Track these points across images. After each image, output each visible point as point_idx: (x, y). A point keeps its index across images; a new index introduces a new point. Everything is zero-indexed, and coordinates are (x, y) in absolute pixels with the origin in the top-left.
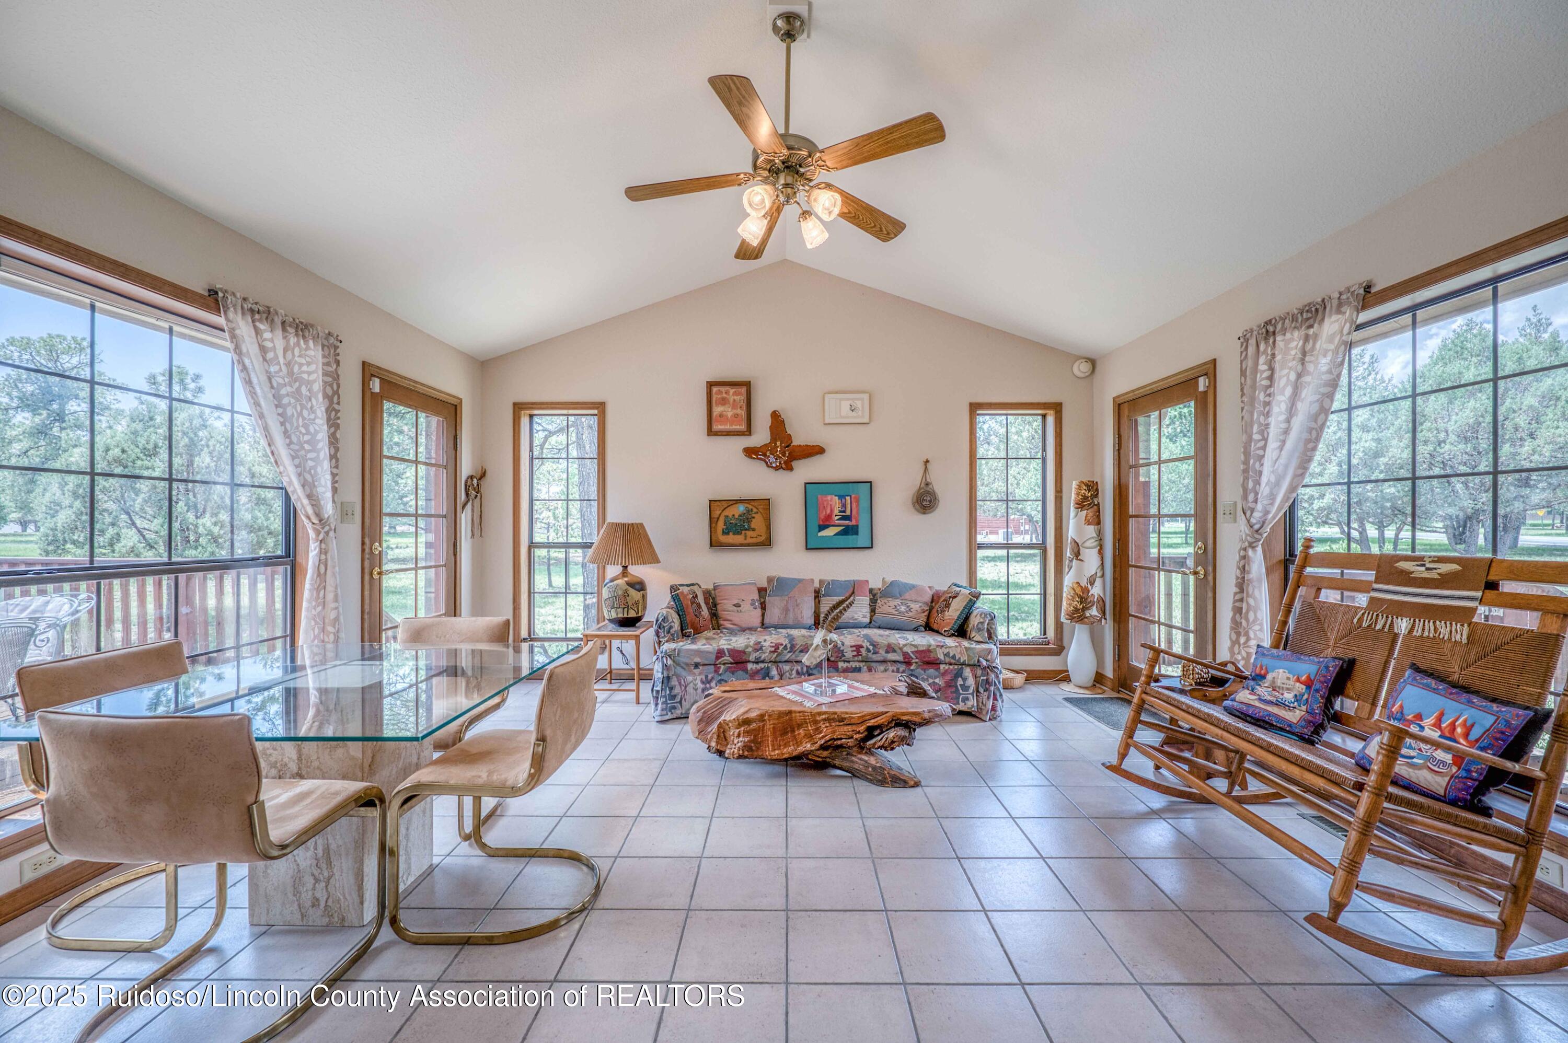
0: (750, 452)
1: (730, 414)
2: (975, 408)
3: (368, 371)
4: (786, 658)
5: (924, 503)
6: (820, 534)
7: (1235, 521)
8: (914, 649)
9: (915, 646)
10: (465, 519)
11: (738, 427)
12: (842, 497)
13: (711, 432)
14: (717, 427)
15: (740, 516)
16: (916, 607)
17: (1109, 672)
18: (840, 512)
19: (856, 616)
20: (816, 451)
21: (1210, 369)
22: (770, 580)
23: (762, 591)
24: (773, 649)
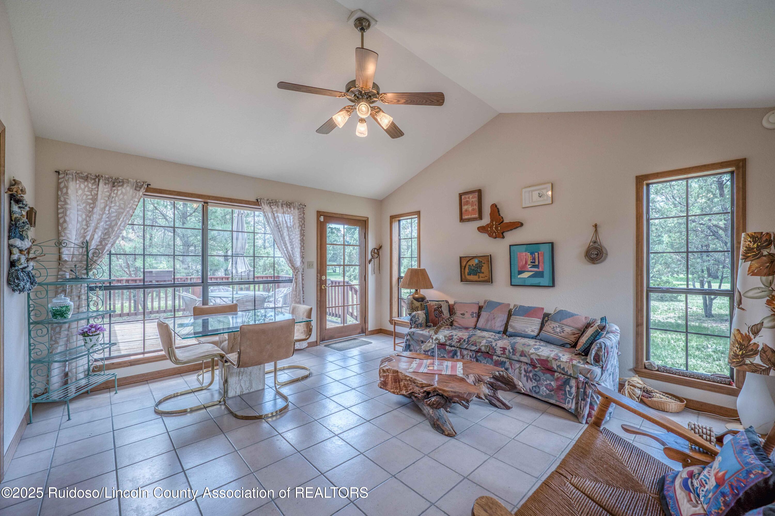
0: (481, 229)
1: (470, 209)
2: (641, 179)
3: (319, 214)
4: (465, 347)
5: (592, 256)
6: (519, 276)
10: (370, 267)
11: (474, 216)
12: (532, 254)
13: (462, 220)
14: (465, 217)
15: (476, 265)
16: (568, 330)
18: (532, 262)
19: (527, 330)
20: (518, 225)
22: (486, 302)
23: (480, 308)
24: (458, 341)
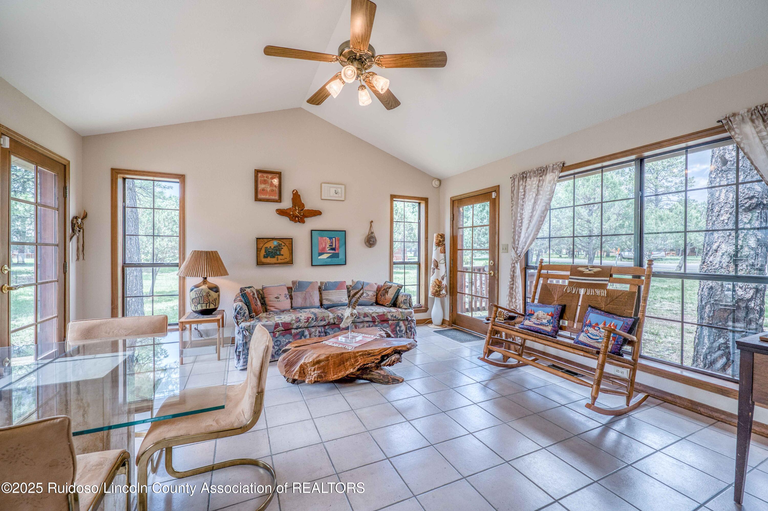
0: (281, 212)
1: (268, 190)
2: (393, 197)
3: (2, 130)
4: (313, 325)
5: (371, 242)
6: (319, 258)
7: (508, 252)
8: (377, 315)
9: (377, 313)
10: (72, 246)
11: (273, 197)
12: (331, 238)
13: (257, 199)
14: (260, 196)
15: (275, 247)
16: (371, 293)
17: (447, 318)
18: (330, 246)
19: (342, 300)
20: (317, 213)
21: (497, 189)
22: (294, 283)
23: (290, 289)
24: (306, 321)
